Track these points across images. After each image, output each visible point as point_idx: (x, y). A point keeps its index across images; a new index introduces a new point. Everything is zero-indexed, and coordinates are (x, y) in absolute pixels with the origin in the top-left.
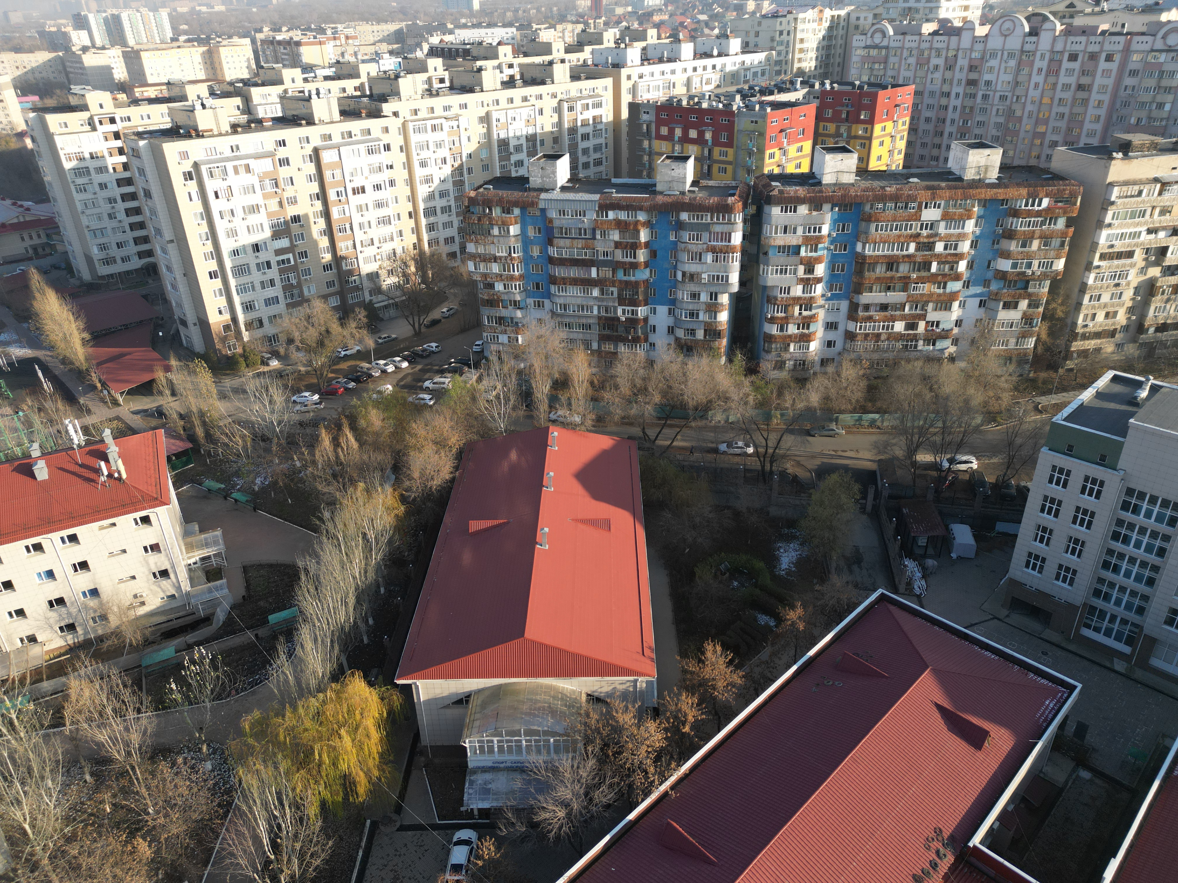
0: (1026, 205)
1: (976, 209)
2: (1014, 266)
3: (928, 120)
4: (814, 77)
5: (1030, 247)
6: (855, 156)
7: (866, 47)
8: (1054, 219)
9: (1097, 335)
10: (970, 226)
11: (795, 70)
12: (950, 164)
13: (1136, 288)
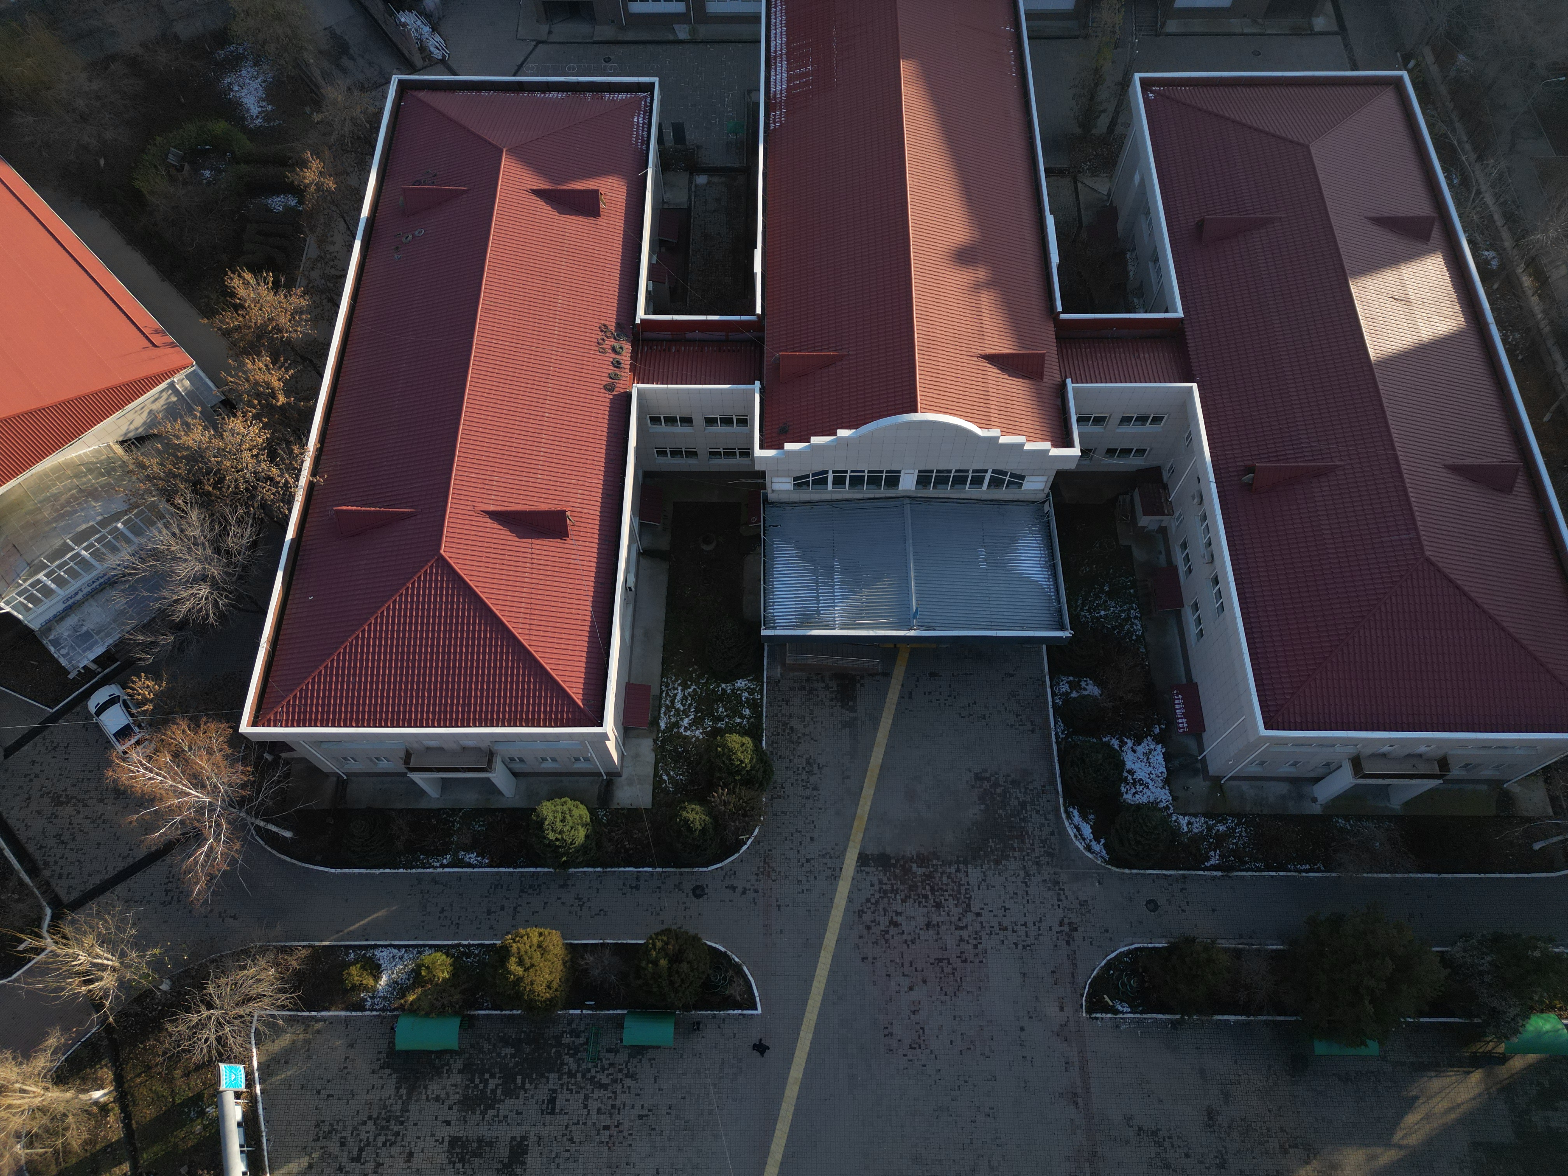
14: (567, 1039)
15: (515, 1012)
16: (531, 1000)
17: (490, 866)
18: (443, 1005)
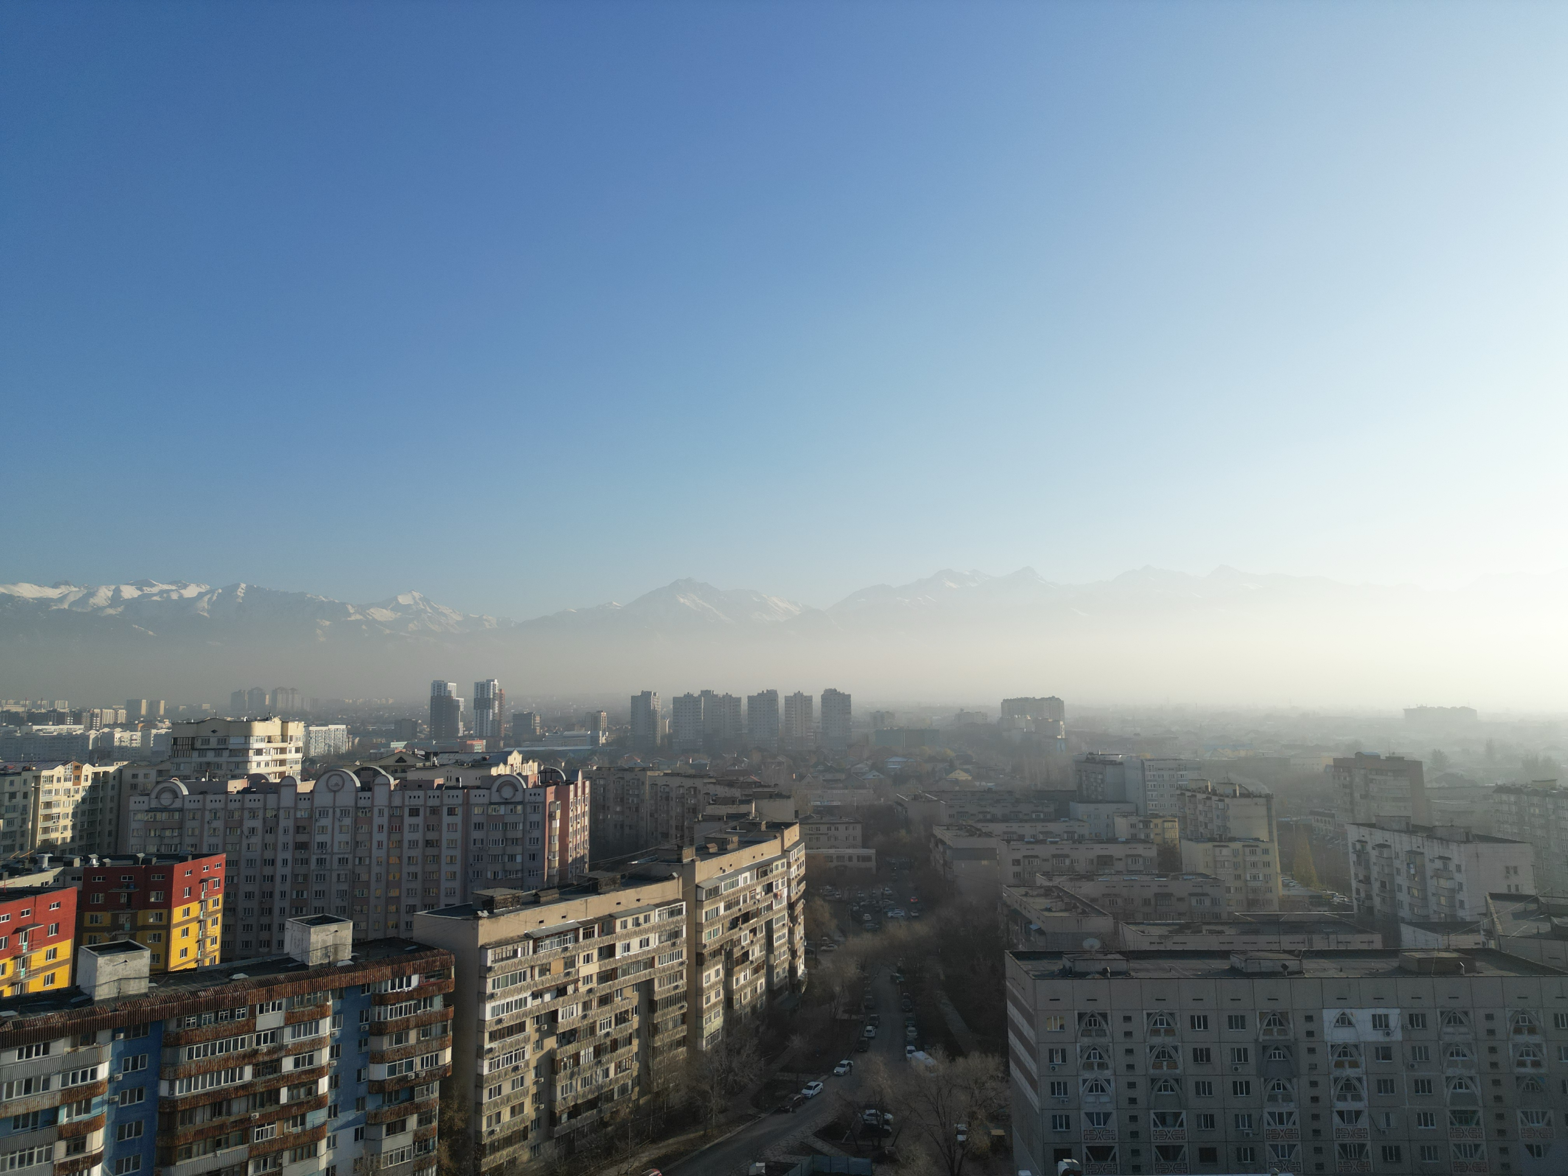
0: (393, 988)
1: (330, 1003)
2: (392, 1070)
3: (249, 895)
4: (72, 851)
5: (407, 1040)
6: (147, 954)
7: (150, 810)
8: (428, 1000)
9: (508, 1141)
10: (326, 1027)
11: (38, 843)
12: (288, 948)
13: (536, 1068)
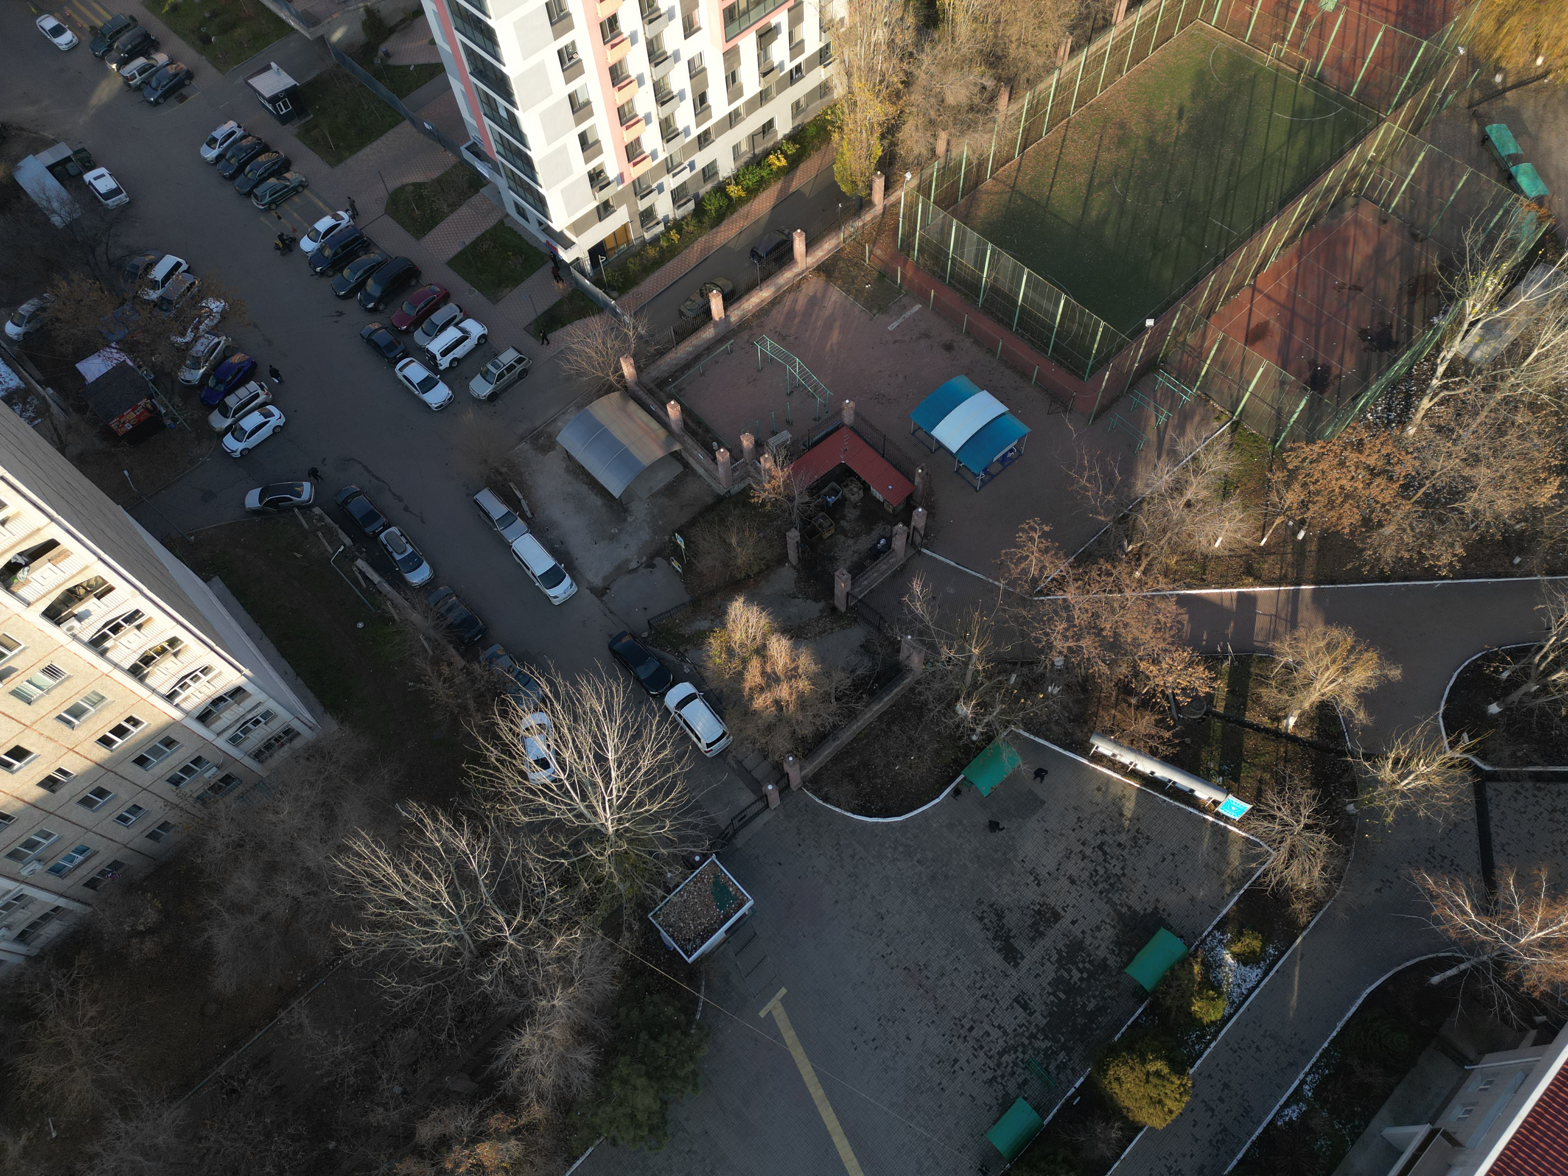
14: (1062, 1056)
15: (1119, 1035)
16: (1118, 1056)
17: (1271, 1123)
18: (1171, 987)
